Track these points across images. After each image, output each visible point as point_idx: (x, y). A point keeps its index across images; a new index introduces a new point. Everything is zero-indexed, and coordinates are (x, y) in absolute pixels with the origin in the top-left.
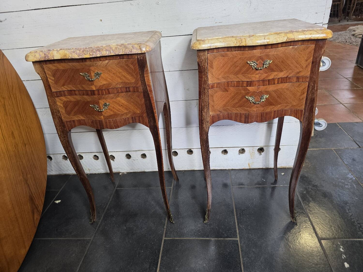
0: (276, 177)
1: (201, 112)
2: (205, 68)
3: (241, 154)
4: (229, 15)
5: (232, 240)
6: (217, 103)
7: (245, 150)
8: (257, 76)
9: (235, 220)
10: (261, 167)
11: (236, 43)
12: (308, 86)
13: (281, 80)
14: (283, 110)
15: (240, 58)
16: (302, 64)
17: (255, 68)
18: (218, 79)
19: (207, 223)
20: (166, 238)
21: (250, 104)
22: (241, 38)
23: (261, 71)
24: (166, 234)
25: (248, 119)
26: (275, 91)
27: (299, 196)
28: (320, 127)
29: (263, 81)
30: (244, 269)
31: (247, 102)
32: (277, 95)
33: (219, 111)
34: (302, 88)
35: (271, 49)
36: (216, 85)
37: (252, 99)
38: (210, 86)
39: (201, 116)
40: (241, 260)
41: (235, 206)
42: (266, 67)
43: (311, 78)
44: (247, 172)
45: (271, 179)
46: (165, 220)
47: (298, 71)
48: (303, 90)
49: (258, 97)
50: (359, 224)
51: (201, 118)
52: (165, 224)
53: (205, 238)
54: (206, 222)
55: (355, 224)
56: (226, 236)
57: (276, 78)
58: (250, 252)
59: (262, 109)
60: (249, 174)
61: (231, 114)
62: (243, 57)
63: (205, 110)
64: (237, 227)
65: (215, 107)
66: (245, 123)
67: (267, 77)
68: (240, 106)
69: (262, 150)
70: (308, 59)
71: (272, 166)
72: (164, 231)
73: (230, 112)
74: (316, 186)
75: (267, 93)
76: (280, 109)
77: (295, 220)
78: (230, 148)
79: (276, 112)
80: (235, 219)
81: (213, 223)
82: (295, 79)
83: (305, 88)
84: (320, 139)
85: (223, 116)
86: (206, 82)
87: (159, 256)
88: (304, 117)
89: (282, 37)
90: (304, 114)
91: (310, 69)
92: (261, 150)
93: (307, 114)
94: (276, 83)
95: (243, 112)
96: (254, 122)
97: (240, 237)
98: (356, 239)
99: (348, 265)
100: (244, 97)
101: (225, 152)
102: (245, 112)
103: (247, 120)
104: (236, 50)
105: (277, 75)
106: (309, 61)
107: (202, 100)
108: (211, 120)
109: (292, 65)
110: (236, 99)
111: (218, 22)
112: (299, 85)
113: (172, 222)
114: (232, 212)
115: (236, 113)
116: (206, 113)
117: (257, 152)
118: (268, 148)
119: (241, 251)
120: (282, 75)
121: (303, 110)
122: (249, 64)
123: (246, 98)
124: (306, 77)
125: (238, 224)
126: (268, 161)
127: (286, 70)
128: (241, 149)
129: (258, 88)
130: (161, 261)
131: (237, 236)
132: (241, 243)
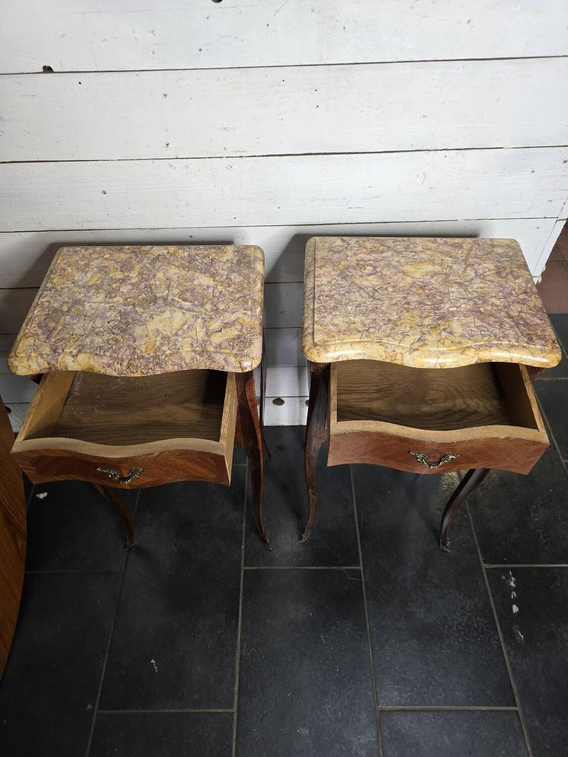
4: (378, 197)
5: (351, 569)
9: (356, 535)
20: (246, 568)
24: (246, 559)
41: (357, 505)
50: (545, 538)
52: (241, 541)
56: (342, 563)
58: (379, 590)
64: (359, 544)
72: (241, 554)
80: (356, 530)
87: (239, 600)
89: (469, 359)
97: (363, 564)
99: (518, 609)
114: (352, 516)
119: (366, 589)
125: (361, 541)
130: (243, 608)
131: (359, 562)
132: (365, 575)
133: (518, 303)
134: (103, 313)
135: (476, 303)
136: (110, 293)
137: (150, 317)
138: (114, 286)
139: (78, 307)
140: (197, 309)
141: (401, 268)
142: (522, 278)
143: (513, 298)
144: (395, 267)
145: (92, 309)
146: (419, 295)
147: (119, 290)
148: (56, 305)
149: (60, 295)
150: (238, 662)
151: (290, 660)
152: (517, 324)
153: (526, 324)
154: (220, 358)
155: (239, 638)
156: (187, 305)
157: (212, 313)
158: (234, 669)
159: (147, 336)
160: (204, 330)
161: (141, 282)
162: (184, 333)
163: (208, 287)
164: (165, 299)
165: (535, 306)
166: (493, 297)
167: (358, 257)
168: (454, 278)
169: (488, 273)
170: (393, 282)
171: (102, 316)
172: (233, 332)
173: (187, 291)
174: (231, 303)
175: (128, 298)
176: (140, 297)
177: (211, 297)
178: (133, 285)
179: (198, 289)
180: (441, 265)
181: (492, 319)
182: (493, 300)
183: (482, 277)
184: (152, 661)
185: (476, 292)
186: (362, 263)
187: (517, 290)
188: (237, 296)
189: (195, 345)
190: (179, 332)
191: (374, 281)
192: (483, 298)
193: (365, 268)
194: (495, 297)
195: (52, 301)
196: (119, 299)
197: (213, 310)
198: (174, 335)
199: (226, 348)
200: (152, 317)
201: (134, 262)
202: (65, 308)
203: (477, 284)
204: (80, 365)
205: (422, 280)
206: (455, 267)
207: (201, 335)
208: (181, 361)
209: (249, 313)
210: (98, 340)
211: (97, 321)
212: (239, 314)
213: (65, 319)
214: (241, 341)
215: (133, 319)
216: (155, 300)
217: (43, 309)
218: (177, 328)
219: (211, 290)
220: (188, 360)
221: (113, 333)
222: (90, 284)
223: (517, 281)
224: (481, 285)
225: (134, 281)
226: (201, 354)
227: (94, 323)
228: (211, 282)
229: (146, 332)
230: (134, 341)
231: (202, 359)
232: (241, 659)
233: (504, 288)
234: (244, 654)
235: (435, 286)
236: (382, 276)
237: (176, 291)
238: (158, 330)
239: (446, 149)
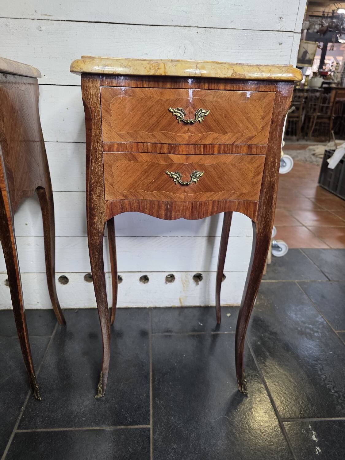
0: (219, 319)
1: (90, 194)
2: (95, 112)
3: (169, 284)
5: (140, 428)
6: (119, 179)
7: (176, 277)
8: (186, 136)
9: (149, 393)
10: (198, 304)
11: (148, 69)
12: (266, 163)
13: (224, 148)
14: (226, 202)
15: (157, 101)
16: (256, 124)
17: (182, 120)
18: (120, 136)
19: (101, 397)
20: (19, 431)
21: (174, 186)
22: (157, 62)
23: (192, 128)
24: (21, 422)
25: (171, 212)
26: (215, 167)
27: (251, 349)
28: (280, 251)
29: (195, 145)
31: (169, 181)
32: (217, 173)
33: (123, 196)
34: (256, 165)
35: (208, 91)
36: (116, 145)
37: (177, 176)
38: (106, 148)
39: (90, 202)
41: (153, 367)
42: (199, 121)
43: (270, 149)
44: (177, 313)
45: (212, 322)
46: (26, 395)
47: (250, 135)
48: (258, 167)
49: (188, 174)
51: (90, 205)
52: (24, 402)
53: (92, 427)
54: (100, 395)
55: (331, 393)
56: (130, 422)
57: (215, 143)
58: (168, 450)
59: (193, 195)
60: (179, 315)
61: (143, 202)
62: (161, 98)
63: (98, 191)
64: (151, 403)
65: (116, 187)
66: (166, 219)
67: (201, 139)
68: (158, 189)
69: (200, 278)
70: (266, 116)
71: (213, 303)
72: (18, 415)
73: (142, 198)
74: (275, 334)
75: (202, 167)
76: (222, 198)
77: (245, 389)
78: (152, 273)
79: (216, 204)
80: (149, 389)
81: (112, 398)
82: (245, 150)
83: (260, 166)
84: (279, 268)
85: (130, 205)
86: (98, 138)
88: (258, 215)
89: (225, 69)
90: (259, 210)
91: (268, 134)
92: (198, 277)
93: (263, 209)
94: (216, 152)
95: (163, 199)
96: (181, 217)
97: (154, 422)
98: (333, 419)
100: (163, 172)
101: (145, 279)
102: (166, 200)
103: (169, 214)
104: (150, 86)
105: (217, 138)
106: (266, 119)
107: (91, 170)
108: (108, 210)
109: (241, 125)
110: (152, 176)
112: (252, 159)
113: (36, 397)
114: (147, 377)
115: (150, 201)
116: (100, 196)
117: (192, 281)
118: (208, 274)
119: (154, 449)
120: (226, 139)
121: (257, 202)
122: (173, 112)
123: (167, 174)
124: (262, 147)
125: (154, 399)
126: (209, 295)
127: (231, 132)
128: (169, 275)
129: (187, 159)
131: (149, 420)
132: (154, 434)
239: (197, 27)
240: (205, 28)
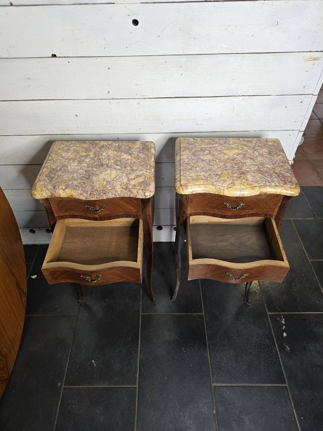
2: (185, 203)
4: (210, 119)
5: (198, 315)
9: (201, 297)
11: (215, 192)
13: (252, 215)
15: (218, 199)
17: (230, 208)
18: (196, 210)
20: (143, 314)
22: (220, 188)
24: (142, 310)
30: (208, 340)
36: (193, 214)
40: (206, 332)
42: (239, 208)
46: (140, 296)
47: (267, 210)
52: (140, 300)
56: (193, 311)
58: (213, 325)
62: (220, 198)
64: (202, 302)
67: (239, 213)
70: (277, 204)
72: (140, 307)
82: (263, 215)
86: (185, 212)
87: (139, 330)
89: (256, 192)
97: (205, 312)
99: (286, 334)
105: (248, 212)
109: (262, 206)
111: (199, 124)
114: (198, 288)
119: (206, 324)
120: (252, 212)
122: (225, 204)
125: (203, 300)
127: (256, 209)
130: (141, 334)
131: (202, 311)
132: (205, 317)
133: (279, 167)
134: (77, 171)
135: (259, 167)
136: (80, 162)
137: (100, 173)
138: (82, 159)
139: (65, 168)
140: (123, 169)
141: (222, 151)
142: (281, 156)
143: (277, 165)
144: (219, 151)
145: (72, 169)
146: (231, 163)
147: (84, 161)
148: (54, 167)
149: (56, 163)
150: (138, 361)
151: (166, 361)
152: (279, 176)
153: (283, 176)
154: (135, 191)
155: (139, 349)
156: (118, 167)
157: (131, 171)
158: (136, 365)
159: (99, 181)
160: (127, 178)
161: (95, 157)
162: (117, 180)
163: (128, 160)
164: (107, 165)
165: (287, 168)
166: (267, 164)
167: (201, 146)
168: (248, 156)
169: (265, 154)
170: (219, 157)
171: (77, 172)
172: (141, 179)
173: (118, 161)
174: (139, 167)
175: (89, 164)
176: (95, 164)
177: (130, 164)
178: (91, 158)
179: (123, 160)
180: (242, 150)
181: (267, 174)
182: (267, 165)
183: (262, 155)
184: (93, 361)
185: (259, 162)
186: (203, 149)
187: (279, 161)
188: (143, 163)
189: (122, 185)
190: (115, 179)
191: (209, 157)
192: (262, 164)
193: (205, 151)
194: (268, 164)
195: (52, 165)
196: (85, 165)
197: (131, 170)
198: (112, 181)
199: (138, 186)
200: (101, 173)
201: (91, 148)
202: (58, 168)
203: (260, 158)
204: (67, 194)
205: (233, 157)
206: (249, 151)
207: (125, 180)
208: (116, 192)
209: (148, 171)
210: (75, 183)
211: (74, 174)
212: (144, 172)
213: (58, 174)
214: (145, 184)
215: (92, 174)
216: (102, 165)
217: (48, 169)
218: (114, 178)
219: (130, 161)
220: (119, 192)
221: (83, 180)
222: (70, 157)
223: (279, 157)
224: (262, 159)
225: (91, 156)
226: (125, 189)
227: (73, 175)
228: (130, 157)
229: (99, 179)
230: (93, 183)
231: (126, 191)
232: (140, 360)
233: (272, 160)
234: (142, 357)
235: (239, 159)
236: (213, 155)
237: (112, 161)
238: (104, 178)
239: (244, 96)
240: (249, 96)
